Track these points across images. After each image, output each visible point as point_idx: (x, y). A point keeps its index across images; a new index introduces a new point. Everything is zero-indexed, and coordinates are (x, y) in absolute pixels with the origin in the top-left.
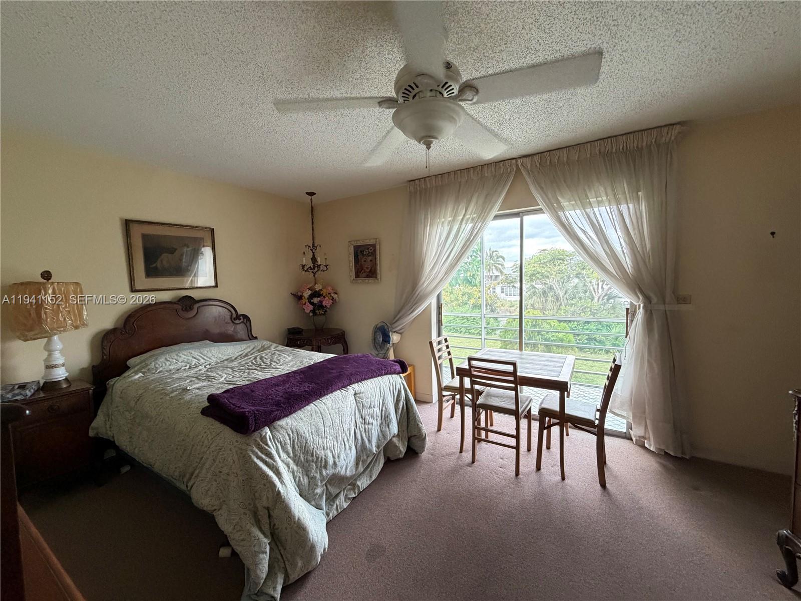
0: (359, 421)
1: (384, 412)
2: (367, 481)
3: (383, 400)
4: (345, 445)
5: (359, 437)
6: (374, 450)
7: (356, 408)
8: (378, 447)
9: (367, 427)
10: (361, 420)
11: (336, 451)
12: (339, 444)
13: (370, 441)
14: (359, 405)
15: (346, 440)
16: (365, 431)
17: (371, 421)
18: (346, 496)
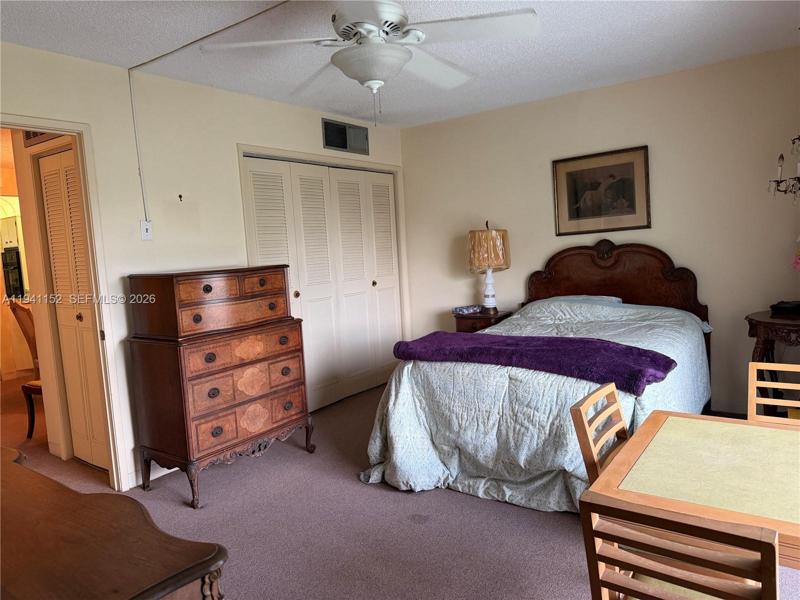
0: (508, 412)
1: (555, 427)
2: (522, 499)
3: (560, 410)
4: (478, 425)
5: (504, 432)
6: (522, 460)
7: (507, 395)
8: (529, 462)
9: (518, 427)
10: (511, 413)
11: (464, 423)
12: (470, 419)
13: (518, 447)
14: (511, 393)
15: (481, 420)
16: (514, 430)
17: (526, 423)
18: (488, 488)
